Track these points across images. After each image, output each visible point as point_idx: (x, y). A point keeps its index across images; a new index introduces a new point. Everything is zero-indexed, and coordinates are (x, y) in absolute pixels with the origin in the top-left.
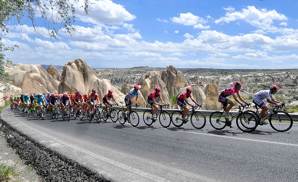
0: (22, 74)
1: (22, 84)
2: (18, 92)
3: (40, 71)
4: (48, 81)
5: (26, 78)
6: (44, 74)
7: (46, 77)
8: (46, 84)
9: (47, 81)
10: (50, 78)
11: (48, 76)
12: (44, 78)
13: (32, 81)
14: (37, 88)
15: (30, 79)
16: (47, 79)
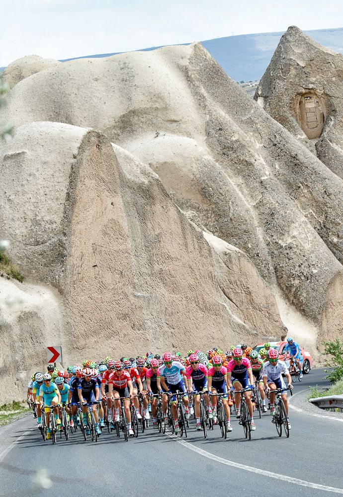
0: (51, 158)
1: (59, 255)
2: (35, 336)
3: (201, 102)
4: (278, 198)
5: (87, 189)
6: (238, 132)
7: (261, 160)
8: (260, 233)
9: (271, 199)
10: (294, 163)
11: (277, 149)
12: (239, 172)
13: (143, 216)
14: (185, 279)
15: (119, 201)
16: (267, 174)
